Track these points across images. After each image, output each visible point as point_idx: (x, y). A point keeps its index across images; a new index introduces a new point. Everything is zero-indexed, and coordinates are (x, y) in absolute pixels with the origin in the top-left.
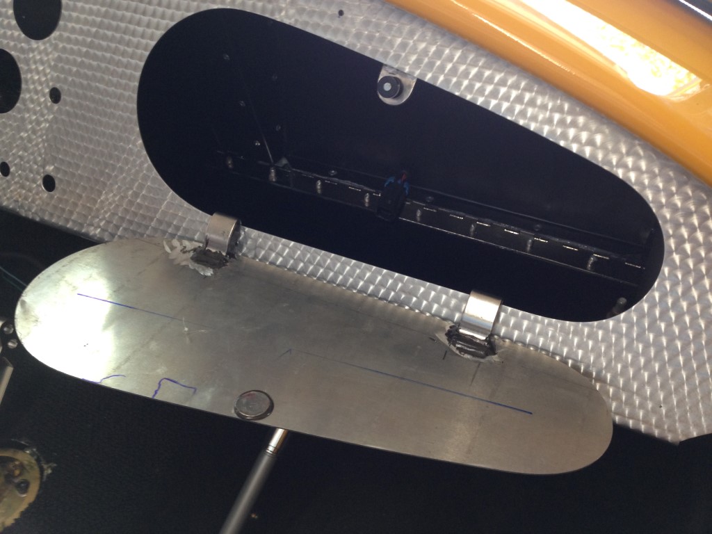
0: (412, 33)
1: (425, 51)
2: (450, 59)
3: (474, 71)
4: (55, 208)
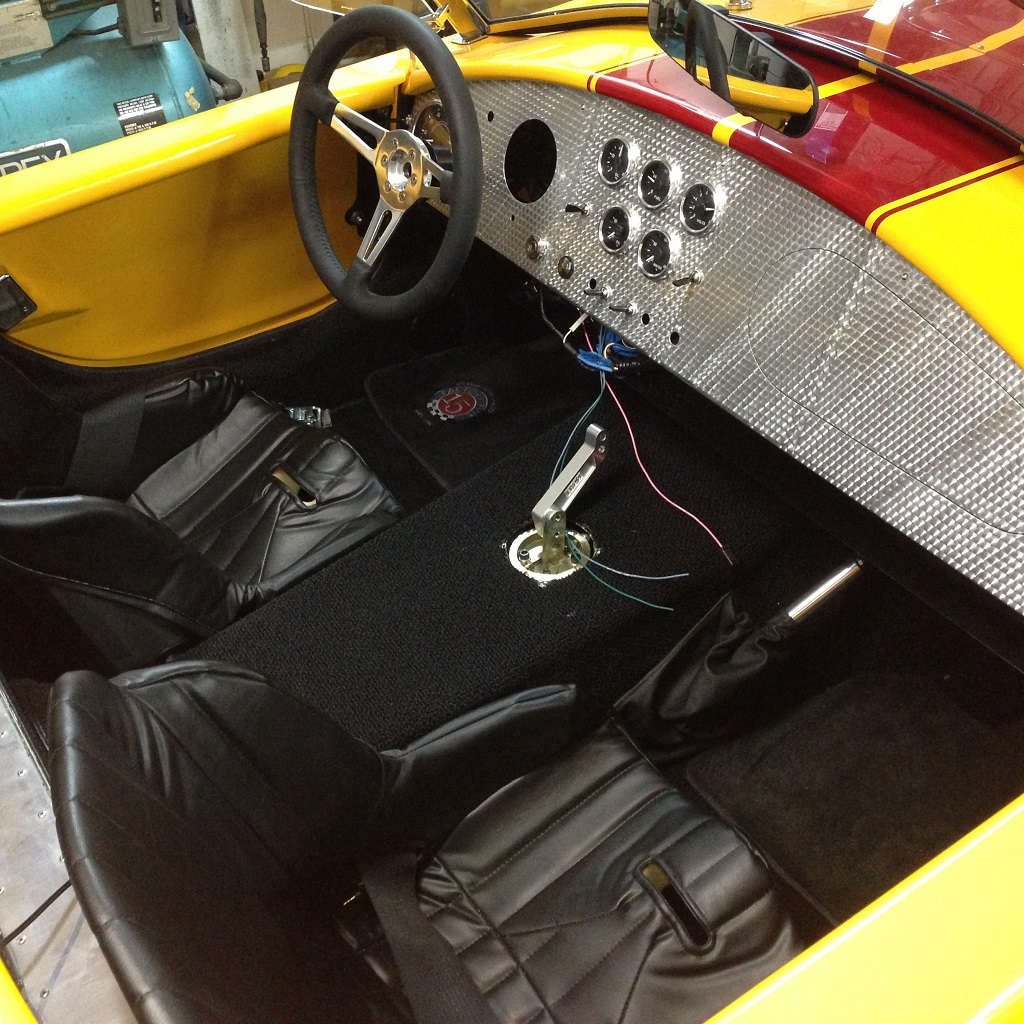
0: (946, 304)
1: (952, 318)
3: (980, 340)
4: (674, 357)
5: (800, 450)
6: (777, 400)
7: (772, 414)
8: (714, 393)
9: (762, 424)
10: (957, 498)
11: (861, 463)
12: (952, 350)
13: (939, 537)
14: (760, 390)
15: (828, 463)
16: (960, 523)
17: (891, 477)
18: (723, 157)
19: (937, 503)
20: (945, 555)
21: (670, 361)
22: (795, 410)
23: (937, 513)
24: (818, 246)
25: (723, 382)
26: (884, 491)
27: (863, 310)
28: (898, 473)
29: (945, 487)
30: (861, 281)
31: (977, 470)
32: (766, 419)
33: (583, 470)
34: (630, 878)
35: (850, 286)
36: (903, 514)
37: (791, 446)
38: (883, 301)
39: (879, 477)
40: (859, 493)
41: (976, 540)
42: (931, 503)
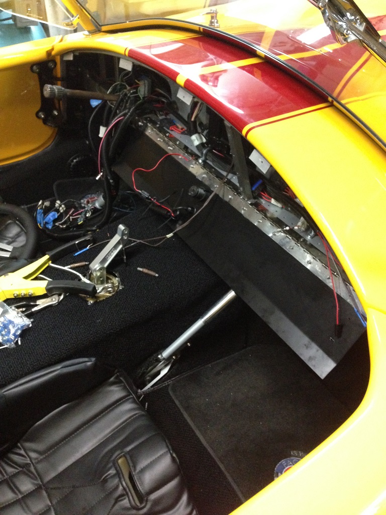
33: (115, 247)
34: (111, 464)
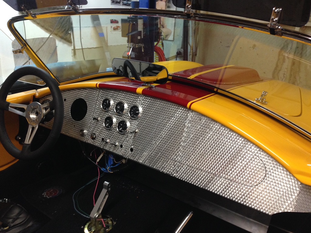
0: (214, 124)
1: (217, 128)
2: (222, 129)
3: (227, 132)
4: (132, 156)
5: (178, 175)
6: (167, 162)
7: (167, 166)
8: (147, 164)
9: (164, 170)
10: (231, 179)
11: (198, 175)
12: (219, 136)
13: (228, 192)
14: (162, 160)
15: (188, 176)
16: (234, 186)
17: (209, 177)
18: (140, 98)
19: (225, 182)
20: (232, 198)
21: (131, 157)
22: (174, 163)
23: (226, 185)
24: (172, 116)
25: (149, 160)
26: (208, 181)
27: (190, 130)
28: (211, 175)
29: (227, 176)
30: (187, 123)
31: (235, 169)
32: (165, 168)
33: (104, 198)
35: (184, 125)
36: (215, 187)
37: (175, 174)
38: (195, 127)
39: (205, 178)
40: (200, 184)
41: (240, 191)
42: (223, 182)
